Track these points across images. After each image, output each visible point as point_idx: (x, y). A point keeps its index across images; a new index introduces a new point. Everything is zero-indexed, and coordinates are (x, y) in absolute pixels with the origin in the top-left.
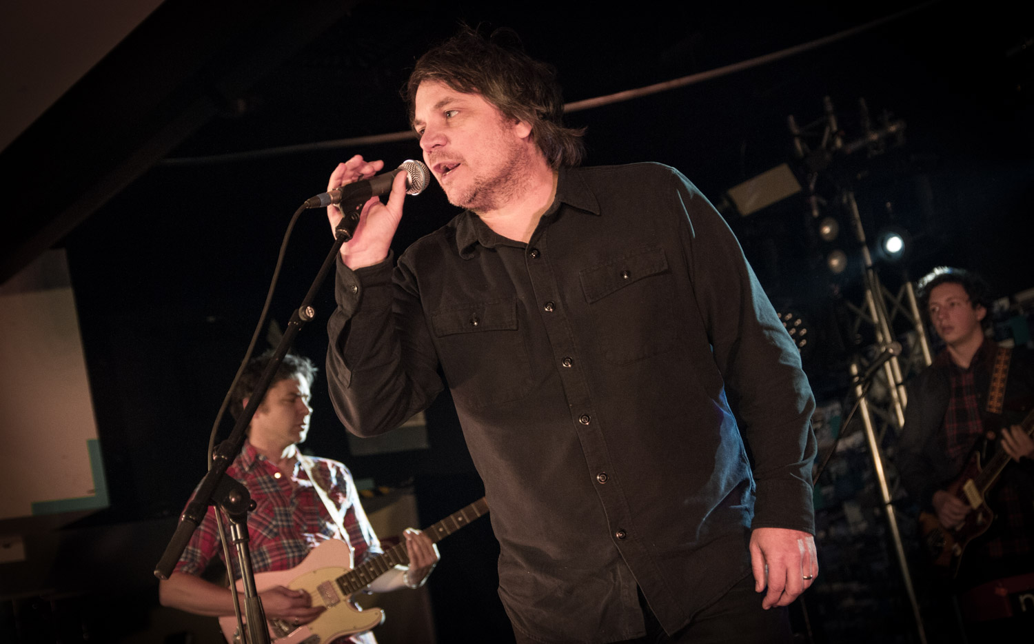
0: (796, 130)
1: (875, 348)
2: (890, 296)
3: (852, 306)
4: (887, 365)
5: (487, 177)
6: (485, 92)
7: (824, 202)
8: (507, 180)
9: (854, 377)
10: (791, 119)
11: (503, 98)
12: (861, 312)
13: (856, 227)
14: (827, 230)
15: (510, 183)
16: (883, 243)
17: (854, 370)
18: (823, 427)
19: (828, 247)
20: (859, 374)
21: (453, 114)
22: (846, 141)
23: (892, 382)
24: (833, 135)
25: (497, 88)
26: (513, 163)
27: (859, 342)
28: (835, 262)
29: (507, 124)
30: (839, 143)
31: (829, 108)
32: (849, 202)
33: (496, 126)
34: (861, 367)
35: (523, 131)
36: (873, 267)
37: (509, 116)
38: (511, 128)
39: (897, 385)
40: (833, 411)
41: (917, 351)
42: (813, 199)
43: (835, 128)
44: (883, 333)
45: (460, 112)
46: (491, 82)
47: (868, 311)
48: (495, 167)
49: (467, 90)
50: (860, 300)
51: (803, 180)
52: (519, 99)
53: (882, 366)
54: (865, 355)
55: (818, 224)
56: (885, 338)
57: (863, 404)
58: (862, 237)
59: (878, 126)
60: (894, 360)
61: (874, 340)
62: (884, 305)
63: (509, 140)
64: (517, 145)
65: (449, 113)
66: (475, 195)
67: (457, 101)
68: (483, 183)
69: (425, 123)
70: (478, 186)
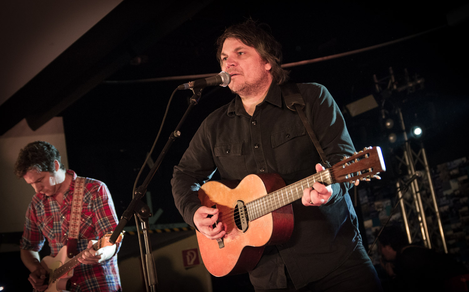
0: (376, 81)
1: (407, 177)
2: (415, 154)
3: (398, 158)
4: (412, 184)
7: (387, 112)
9: (398, 188)
10: (375, 76)
12: (402, 161)
13: (401, 123)
14: (388, 124)
16: (413, 130)
17: (398, 185)
18: (382, 210)
19: (389, 132)
20: (400, 187)
21: (242, 54)
22: (398, 86)
23: (414, 191)
24: (393, 84)
25: (261, 46)
27: (400, 173)
28: (391, 138)
30: (395, 87)
31: (391, 72)
32: (398, 113)
33: (259, 62)
34: (401, 184)
35: (268, 67)
36: (408, 141)
37: (264, 60)
38: (264, 65)
39: (416, 193)
40: (387, 203)
41: (426, 178)
42: (383, 111)
43: (393, 80)
44: (411, 170)
45: (245, 53)
47: (405, 160)
48: (255, 79)
49: (249, 45)
50: (402, 155)
51: (379, 102)
53: (410, 184)
54: (403, 179)
55: (385, 121)
56: (412, 172)
57: (402, 202)
58: (404, 128)
59: (412, 80)
60: (416, 181)
61: (407, 173)
62: (412, 158)
63: (262, 69)
64: (265, 72)
65: (240, 53)
66: (244, 88)
67: (245, 48)
68: (248, 85)
69: (228, 56)
70: (246, 85)
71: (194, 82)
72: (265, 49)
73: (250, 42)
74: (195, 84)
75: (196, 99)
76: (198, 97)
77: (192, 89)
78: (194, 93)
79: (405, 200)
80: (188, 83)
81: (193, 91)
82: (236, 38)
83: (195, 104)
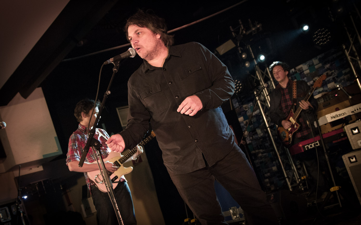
0: (232, 30)
1: (260, 86)
2: (263, 72)
3: (252, 76)
4: (264, 90)
5: (150, 50)
6: (147, 27)
7: (242, 49)
8: (156, 51)
9: (255, 95)
10: (231, 27)
11: (153, 28)
12: (255, 77)
13: (251, 54)
14: (244, 56)
15: (157, 51)
16: (259, 57)
17: (255, 93)
18: (248, 109)
19: (244, 61)
20: (256, 94)
21: (140, 33)
22: (246, 31)
23: (266, 95)
24: (242, 30)
25: (150, 25)
26: (157, 45)
27: (255, 85)
28: (247, 65)
29: (154, 35)
30: (244, 32)
31: (241, 23)
32: (249, 48)
33: (152, 36)
34: (257, 92)
35: (158, 36)
36: (257, 65)
37: (155, 33)
38: (155, 36)
39: (267, 96)
40: (251, 105)
41: (271, 86)
42: (239, 48)
43: (243, 28)
44: (262, 82)
45: (141, 33)
46: (149, 24)
47: (257, 77)
48: (152, 47)
49: (143, 27)
50: (255, 74)
51: (236, 43)
52: (156, 28)
53: (262, 91)
54: (258, 89)
55: (241, 55)
56: (263, 83)
57: (259, 102)
58: (254, 57)
59: (254, 26)
60: (265, 89)
61: (260, 84)
62: (261, 75)
63: (155, 39)
64: (157, 40)
65: (138, 33)
66: (147, 55)
67: (140, 30)
68: (149, 52)
69: (132, 37)
70: (148, 53)
71: (113, 58)
72: (153, 26)
73: (142, 25)
74: (114, 60)
75: (116, 68)
76: (117, 67)
77: (113, 63)
78: (115, 65)
79: (261, 101)
80: (110, 60)
81: (114, 64)
82: (133, 25)
83: (116, 72)
